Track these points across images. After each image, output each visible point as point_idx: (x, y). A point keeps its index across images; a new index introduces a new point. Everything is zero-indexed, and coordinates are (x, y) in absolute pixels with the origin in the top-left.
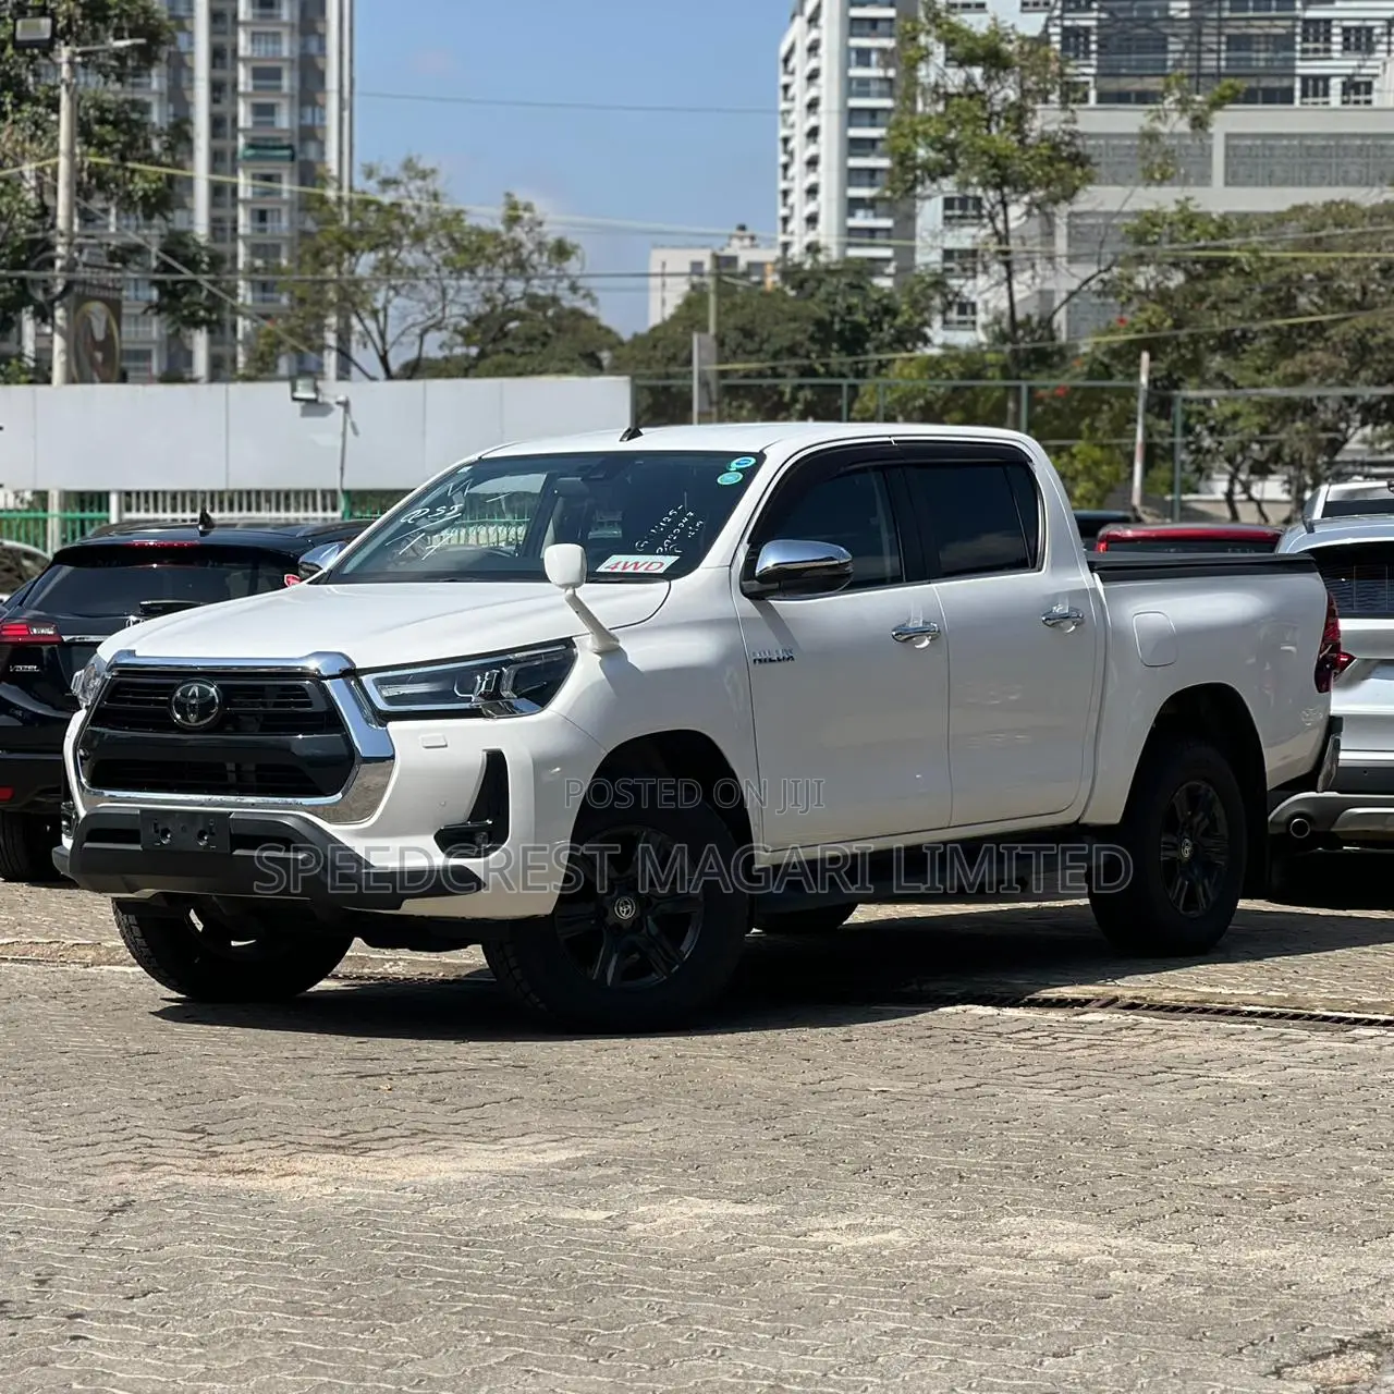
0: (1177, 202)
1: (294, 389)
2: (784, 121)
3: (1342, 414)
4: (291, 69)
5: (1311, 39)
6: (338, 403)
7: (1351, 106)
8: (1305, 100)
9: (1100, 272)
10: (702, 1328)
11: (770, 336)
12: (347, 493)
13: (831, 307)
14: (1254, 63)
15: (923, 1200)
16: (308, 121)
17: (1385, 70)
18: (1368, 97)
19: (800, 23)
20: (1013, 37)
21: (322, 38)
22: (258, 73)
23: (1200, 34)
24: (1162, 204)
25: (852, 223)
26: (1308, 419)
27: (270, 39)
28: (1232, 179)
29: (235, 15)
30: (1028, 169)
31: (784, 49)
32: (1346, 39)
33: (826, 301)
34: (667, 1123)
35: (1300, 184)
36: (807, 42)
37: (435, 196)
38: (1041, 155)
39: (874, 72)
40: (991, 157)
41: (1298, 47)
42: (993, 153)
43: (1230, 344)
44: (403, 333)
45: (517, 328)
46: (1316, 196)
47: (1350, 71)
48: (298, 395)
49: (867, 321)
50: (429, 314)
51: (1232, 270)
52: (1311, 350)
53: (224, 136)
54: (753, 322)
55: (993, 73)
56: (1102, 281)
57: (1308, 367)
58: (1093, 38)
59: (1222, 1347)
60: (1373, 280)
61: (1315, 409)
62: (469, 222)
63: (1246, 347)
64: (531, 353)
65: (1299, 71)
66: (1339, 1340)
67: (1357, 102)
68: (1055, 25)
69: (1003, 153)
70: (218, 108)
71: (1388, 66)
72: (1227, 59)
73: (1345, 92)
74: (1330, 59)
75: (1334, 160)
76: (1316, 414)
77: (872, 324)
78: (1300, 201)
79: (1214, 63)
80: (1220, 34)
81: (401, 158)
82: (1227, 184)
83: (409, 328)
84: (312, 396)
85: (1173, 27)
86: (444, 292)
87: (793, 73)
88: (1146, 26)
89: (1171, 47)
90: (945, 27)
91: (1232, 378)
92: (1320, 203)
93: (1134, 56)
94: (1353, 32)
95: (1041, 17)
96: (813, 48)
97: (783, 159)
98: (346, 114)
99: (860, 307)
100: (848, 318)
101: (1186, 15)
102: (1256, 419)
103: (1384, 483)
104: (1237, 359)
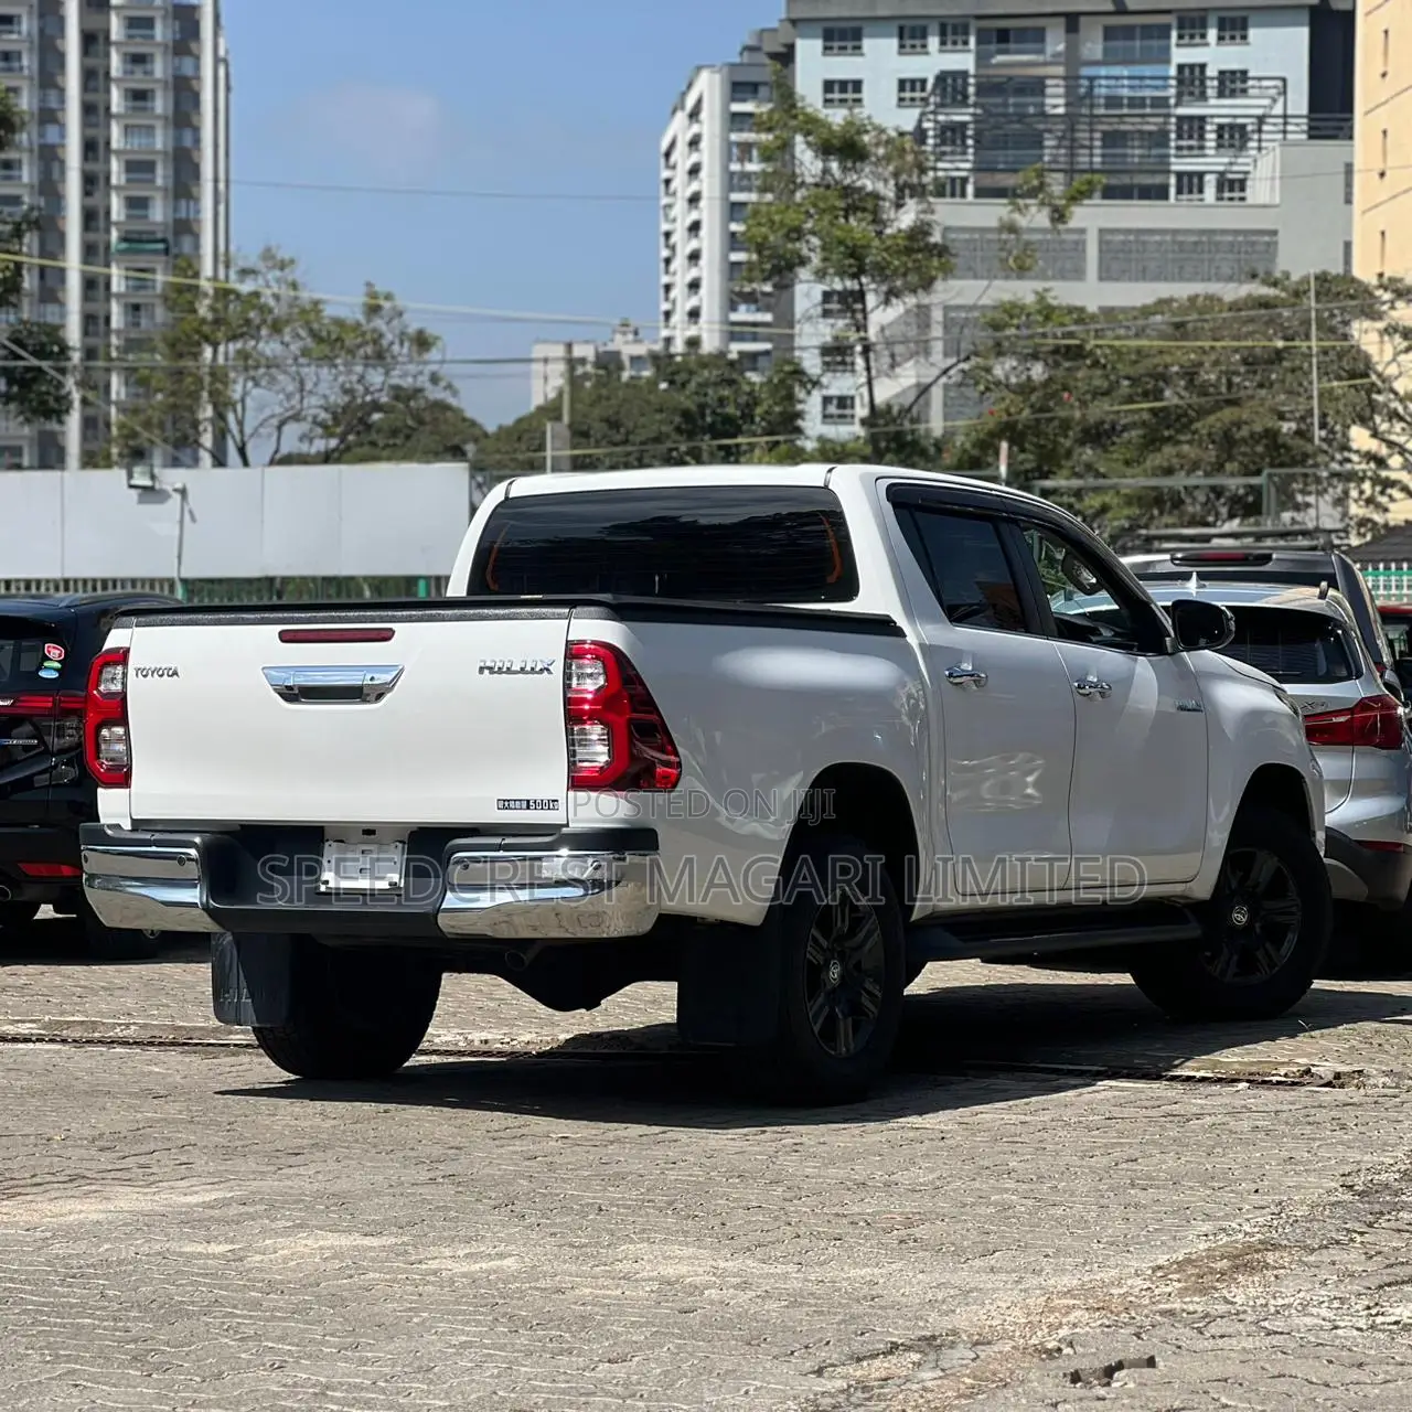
0: (1037, 293)
1: (130, 476)
2: (666, 216)
3: (1209, 505)
4: (165, 162)
5: (1186, 136)
6: (176, 490)
7: (1226, 203)
8: (1180, 197)
9: (959, 362)
10: (270, 1345)
11: (636, 427)
12: (185, 581)
13: (702, 399)
14: (1129, 160)
15: (553, 1230)
16: (183, 215)
17: (1255, 166)
18: (1242, 195)
19: (681, 117)
20: (869, 128)
21: (196, 130)
22: (132, 167)
23: (1073, 130)
24: (1020, 295)
25: (734, 317)
26: (1176, 512)
27: (143, 131)
28: (1105, 275)
29: (108, 108)
30: (884, 259)
31: (665, 145)
32: (1220, 136)
33: (697, 393)
34: (333, 1165)
35: (1173, 280)
36: (689, 136)
37: (294, 286)
38: (898, 245)
39: (753, 167)
40: (847, 247)
41: (1173, 144)
42: (850, 244)
43: (1098, 435)
44: (261, 425)
45: (381, 419)
46: (1181, 290)
47: (1221, 168)
48: (134, 482)
49: (738, 413)
50: (286, 405)
51: (1088, 362)
52: (1178, 443)
53: (97, 230)
54: (618, 413)
55: (849, 165)
56: (963, 371)
57: (1175, 461)
58: (970, 133)
59: (775, 1350)
60: (1237, 373)
61: (1182, 502)
62: (329, 311)
63: (1115, 439)
64: (395, 445)
65: (1174, 168)
66: (892, 1343)
67: (1231, 199)
68: (929, 120)
69: (859, 243)
70: (90, 201)
71: (1259, 164)
72: (1103, 156)
73: (1220, 188)
74: (1204, 156)
75: (1206, 256)
76: (1182, 507)
77: (743, 416)
78: (1165, 295)
79: (1087, 159)
80: (1092, 131)
81: (260, 249)
82: (1101, 279)
83: (265, 420)
84: (148, 483)
85: (1046, 123)
86: (302, 383)
87: (674, 167)
88: (1019, 122)
89: (1047, 143)
90: (801, 117)
91: (1102, 470)
92: (1185, 296)
93: (1010, 152)
94: (1227, 129)
95: (916, 112)
96: (694, 143)
97: (665, 253)
98: (222, 208)
99: (732, 398)
100: (719, 411)
101: (1061, 110)
102: (1126, 512)
103: (1167, 557)
104: (1106, 451)
